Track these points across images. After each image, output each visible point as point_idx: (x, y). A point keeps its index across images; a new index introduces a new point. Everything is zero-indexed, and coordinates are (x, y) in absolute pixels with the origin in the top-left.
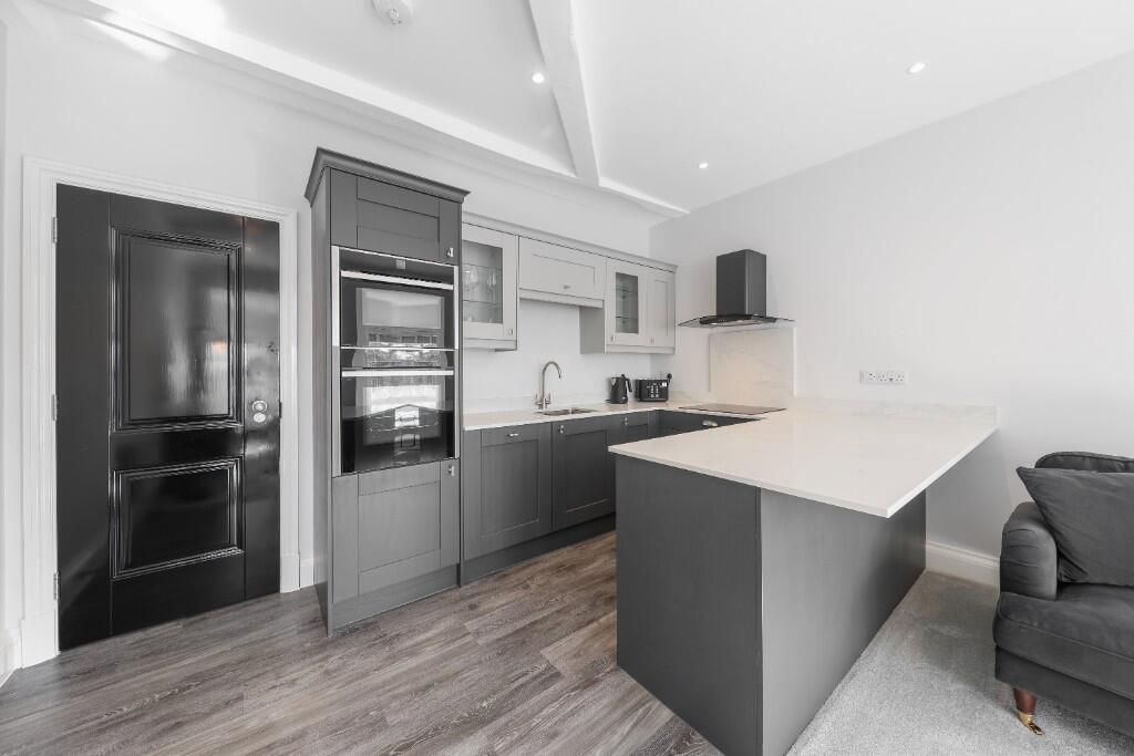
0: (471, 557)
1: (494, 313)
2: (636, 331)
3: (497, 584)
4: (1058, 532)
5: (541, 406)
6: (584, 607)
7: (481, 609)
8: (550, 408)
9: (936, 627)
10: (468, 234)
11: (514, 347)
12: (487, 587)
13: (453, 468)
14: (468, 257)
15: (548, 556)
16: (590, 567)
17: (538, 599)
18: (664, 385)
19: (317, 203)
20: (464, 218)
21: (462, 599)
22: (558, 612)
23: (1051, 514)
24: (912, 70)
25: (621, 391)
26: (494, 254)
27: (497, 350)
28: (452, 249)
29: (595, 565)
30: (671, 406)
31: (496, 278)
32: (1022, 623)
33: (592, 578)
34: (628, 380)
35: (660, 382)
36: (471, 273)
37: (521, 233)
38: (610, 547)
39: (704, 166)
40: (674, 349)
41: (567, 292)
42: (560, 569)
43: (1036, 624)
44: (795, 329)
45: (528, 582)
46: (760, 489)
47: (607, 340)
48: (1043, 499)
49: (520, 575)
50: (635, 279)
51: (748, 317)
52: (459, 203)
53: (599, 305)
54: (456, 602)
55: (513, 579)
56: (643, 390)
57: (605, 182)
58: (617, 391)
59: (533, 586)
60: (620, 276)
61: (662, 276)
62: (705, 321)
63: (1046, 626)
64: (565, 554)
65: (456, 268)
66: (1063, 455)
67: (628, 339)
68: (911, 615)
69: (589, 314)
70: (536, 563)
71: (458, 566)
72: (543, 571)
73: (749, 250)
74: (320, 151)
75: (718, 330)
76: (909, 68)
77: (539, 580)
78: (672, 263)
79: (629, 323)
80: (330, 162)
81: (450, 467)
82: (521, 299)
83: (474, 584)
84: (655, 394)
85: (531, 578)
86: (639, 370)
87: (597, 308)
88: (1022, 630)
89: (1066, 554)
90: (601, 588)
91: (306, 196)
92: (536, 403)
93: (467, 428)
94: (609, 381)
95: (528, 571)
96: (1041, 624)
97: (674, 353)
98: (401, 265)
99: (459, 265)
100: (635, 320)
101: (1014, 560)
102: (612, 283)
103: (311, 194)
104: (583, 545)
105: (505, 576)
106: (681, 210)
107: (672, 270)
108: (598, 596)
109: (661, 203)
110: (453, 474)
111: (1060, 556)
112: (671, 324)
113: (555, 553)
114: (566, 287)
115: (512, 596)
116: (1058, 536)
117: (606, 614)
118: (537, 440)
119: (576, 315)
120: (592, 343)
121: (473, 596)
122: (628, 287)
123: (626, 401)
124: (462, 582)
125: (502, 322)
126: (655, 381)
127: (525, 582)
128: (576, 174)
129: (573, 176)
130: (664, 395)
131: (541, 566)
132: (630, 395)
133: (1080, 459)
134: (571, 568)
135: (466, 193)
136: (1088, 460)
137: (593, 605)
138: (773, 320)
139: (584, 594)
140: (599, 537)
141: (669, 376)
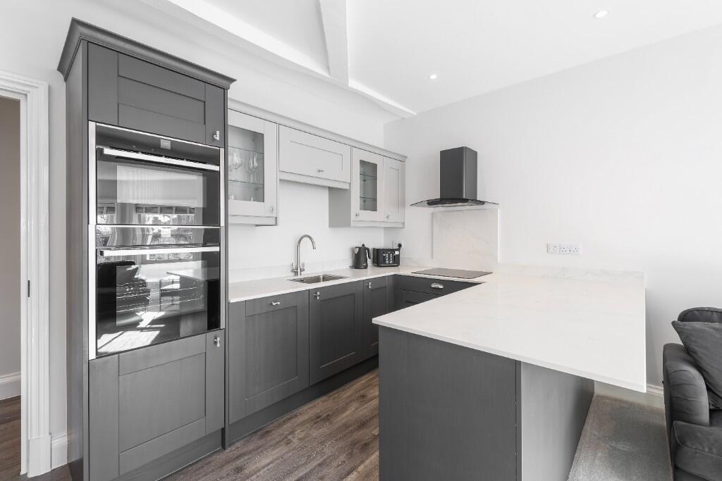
0: (235, 420)
1: (257, 192)
2: (375, 209)
3: (261, 442)
4: (705, 371)
5: (296, 273)
6: (342, 458)
7: (247, 471)
8: (304, 275)
9: (614, 444)
10: (234, 119)
11: (274, 224)
12: (251, 447)
13: (218, 339)
14: (234, 141)
15: (305, 408)
16: (344, 415)
17: (301, 453)
18: (397, 253)
19: (71, 78)
20: (230, 104)
21: (228, 462)
22: (320, 465)
23: (700, 357)
24: (598, 16)
25: (362, 259)
26: (256, 139)
27: (257, 225)
28: (218, 132)
29: (348, 413)
30: (403, 270)
31: (258, 160)
32: (696, 449)
33: (346, 426)
34: (368, 249)
35: (393, 251)
36: (236, 155)
37: (280, 122)
38: (358, 394)
39: (433, 77)
40: (403, 223)
41: (321, 175)
42: (318, 420)
43: (707, 450)
44: (499, 211)
45: (290, 437)
46: (520, 362)
47: (353, 217)
48: (693, 346)
49: (280, 431)
50: (375, 166)
51: (466, 201)
52: (225, 90)
53: (346, 187)
54: (221, 467)
55: (276, 435)
56: (381, 257)
57: (353, 84)
58: (359, 257)
59: (295, 440)
60: (363, 163)
61: (396, 164)
62: (431, 203)
63: (714, 450)
64: (320, 405)
65: (222, 151)
66: (698, 310)
67: (368, 215)
68: (595, 435)
69: (337, 194)
70: (296, 416)
71: (223, 430)
72: (302, 424)
73: (466, 147)
74: (75, 23)
75: (440, 209)
76: (596, 13)
77: (299, 433)
78: (404, 155)
79: (370, 202)
80: (87, 35)
81: (216, 338)
82: (280, 180)
83: (238, 444)
84: (389, 260)
85: (292, 432)
86: (376, 241)
87: (345, 190)
88: (697, 455)
89: (713, 389)
90: (356, 436)
91: (60, 69)
92: (293, 271)
93: (232, 300)
94: (353, 250)
95: (289, 424)
96: (710, 449)
97: (404, 227)
98: (166, 143)
99: (225, 147)
100: (375, 200)
101: (679, 396)
102: (357, 169)
103: (65, 67)
104: (334, 394)
105: (268, 432)
106: (411, 112)
107: (402, 159)
108: (354, 444)
109: (397, 105)
110: (218, 345)
111: (708, 389)
112: (401, 203)
113: (310, 405)
114: (319, 171)
115: (275, 453)
116: (704, 373)
117: (362, 462)
118: (296, 306)
119: (325, 195)
120: (339, 219)
121: (238, 457)
122: (369, 172)
123: (366, 267)
124: (227, 444)
125: (263, 201)
126: (389, 250)
127: (286, 437)
128: (329, 73)
129: (327, 75)
130: (396, 261)
131: (301, 419)
132: (369, 261)
133: (709, 313)
134: (328, 418)
135: (232, 80)
136: (715, 313)
137: (351, 455)
138: (482, 203)
139: (341, 444)
140: (348, 385)
141: (400, 245)
